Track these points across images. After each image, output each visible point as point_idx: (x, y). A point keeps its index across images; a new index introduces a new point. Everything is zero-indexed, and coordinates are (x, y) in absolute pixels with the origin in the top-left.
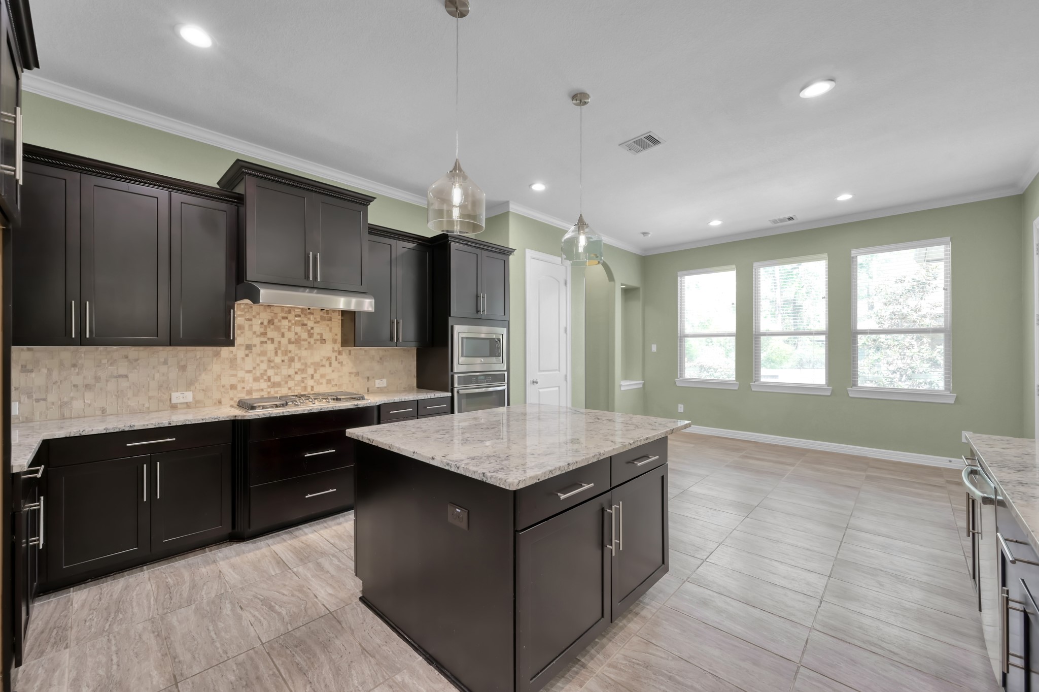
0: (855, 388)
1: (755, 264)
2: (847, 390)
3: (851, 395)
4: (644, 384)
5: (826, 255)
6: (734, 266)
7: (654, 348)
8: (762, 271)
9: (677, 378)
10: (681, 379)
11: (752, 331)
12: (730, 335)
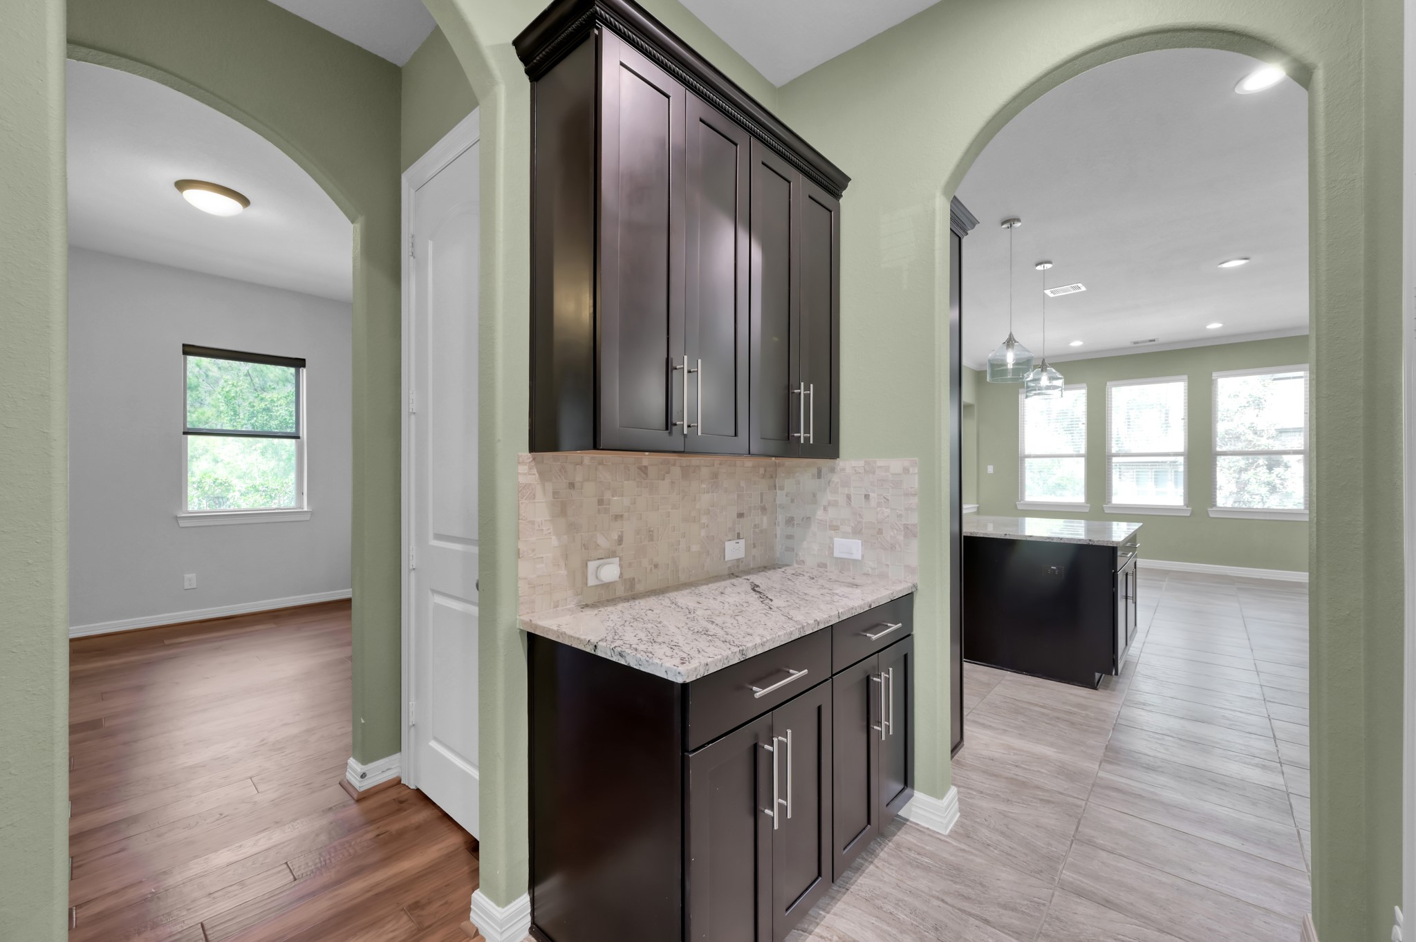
0: (1214, 509)
1: (1108, 383)
2: (1207, 511)
3: (1211, 516)
4: (978, 508)
5: (1186, 377)
6: (1085, 385)
7: (990, 469)
8: (1114, 390)
9: (1018, 501)
10: (1022, 502)
11: (1105, 452)
12: (1079, 456)
